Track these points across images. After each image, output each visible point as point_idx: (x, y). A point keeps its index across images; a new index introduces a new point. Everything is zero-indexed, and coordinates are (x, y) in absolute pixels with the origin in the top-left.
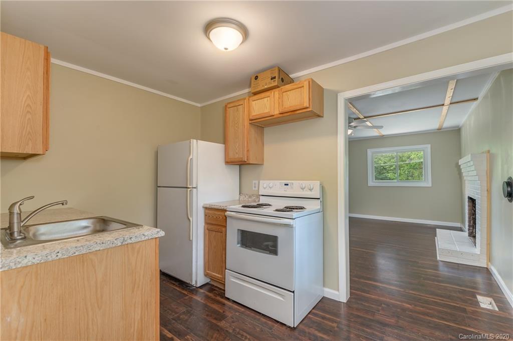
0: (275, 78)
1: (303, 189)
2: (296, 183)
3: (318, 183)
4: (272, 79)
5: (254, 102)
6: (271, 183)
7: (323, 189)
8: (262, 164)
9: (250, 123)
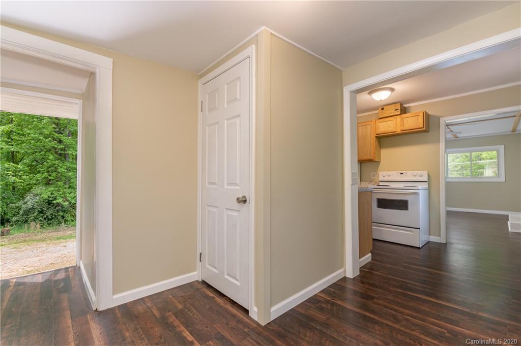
0: (398, 109)
1: (415, 176)
2: (409, 173)
3: (426, 172)
4: (395, 110)
5: (380, 123)
6: (390, 173)
7: (429, 175)
8: (380, 162)
9: (376, 137)
